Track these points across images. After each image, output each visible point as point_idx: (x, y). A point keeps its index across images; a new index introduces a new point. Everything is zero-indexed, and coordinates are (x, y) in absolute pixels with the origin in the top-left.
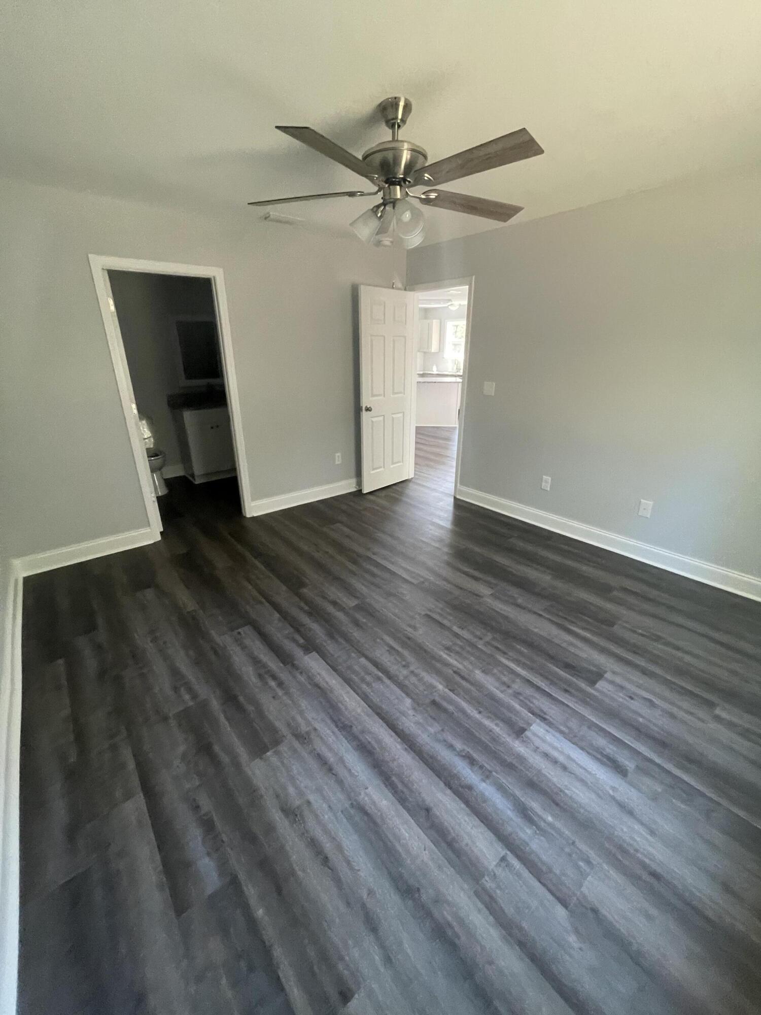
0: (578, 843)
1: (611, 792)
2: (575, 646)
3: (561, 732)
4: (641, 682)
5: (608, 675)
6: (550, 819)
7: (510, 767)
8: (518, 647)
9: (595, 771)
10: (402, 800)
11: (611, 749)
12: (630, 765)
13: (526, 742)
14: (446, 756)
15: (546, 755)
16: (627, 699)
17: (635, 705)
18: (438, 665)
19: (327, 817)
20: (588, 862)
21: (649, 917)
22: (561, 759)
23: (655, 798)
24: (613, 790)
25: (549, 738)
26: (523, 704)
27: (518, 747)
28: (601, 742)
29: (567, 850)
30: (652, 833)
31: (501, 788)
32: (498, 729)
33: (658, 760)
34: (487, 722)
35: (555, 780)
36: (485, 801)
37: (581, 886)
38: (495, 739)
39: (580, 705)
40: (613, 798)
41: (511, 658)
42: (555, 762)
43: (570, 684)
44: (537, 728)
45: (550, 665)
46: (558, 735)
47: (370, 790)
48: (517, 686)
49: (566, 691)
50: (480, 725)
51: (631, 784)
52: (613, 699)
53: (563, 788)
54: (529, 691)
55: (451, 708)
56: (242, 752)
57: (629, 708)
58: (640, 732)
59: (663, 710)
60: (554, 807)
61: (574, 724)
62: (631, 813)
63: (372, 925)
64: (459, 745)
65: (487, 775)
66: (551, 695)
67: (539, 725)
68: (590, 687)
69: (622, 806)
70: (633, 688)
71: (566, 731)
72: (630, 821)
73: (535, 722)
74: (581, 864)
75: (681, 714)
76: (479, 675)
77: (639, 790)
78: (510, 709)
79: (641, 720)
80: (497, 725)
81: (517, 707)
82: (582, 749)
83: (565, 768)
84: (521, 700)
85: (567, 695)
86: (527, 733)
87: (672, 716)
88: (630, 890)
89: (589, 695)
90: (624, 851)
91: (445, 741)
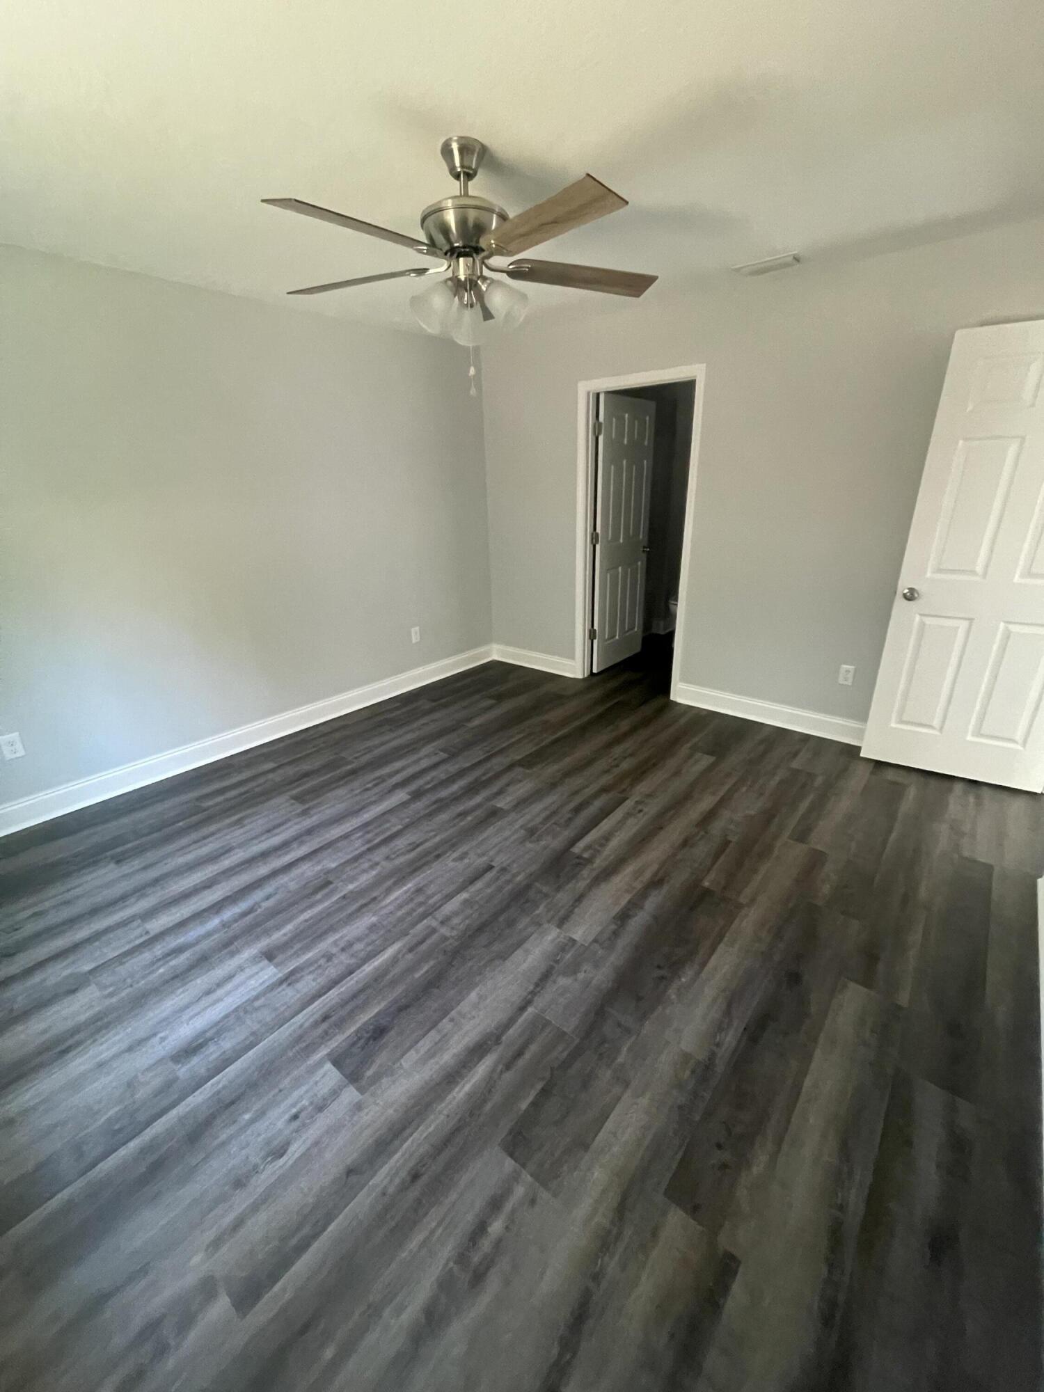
0: (129, 990)
1: (162, 1035)
2: (431, 1054)
3: (257, 998)
4: (328, 1155)
5: (350, 1094)
6: (161, 970)
7: (227, 944)
8: (426, 968)
9: (192, 1024)
10: (224, 872)
11: (213, 1052)
12: (183, 1071)
13: (254, 960)
14: (258, 895)
15: (230, 977)
16: (294, 1111)
17: (277, 1120)
18: (389, 883)
19: (228, 837)
20: (111, 995)
21: (45, 1031)
22: (220, 992)
23: (131, 1085)
24: (161, 1038)
25: (253, 983)
26: (309, 963)
27: (247, 954)
28: (227, 1044)
29: (129, 981)
30: (101, 1065)
31: (208, 935)
32: (278, 936)
33: (174, 1113)
34: (289, 927)
35: (199, 981)
36: (201, 922)
37: (96, 984)
38: (267, 933)
39: (294, 1031)
40: (155, 1035)
41: (400, 956)
42: (219, 985)
43: (340, 1025)
44: (270, 973)
45: (383, 1005)
46: (254, 993)
47: (242, 854)
48: (345, 960)
49: (325, 1018)
50: (289, 920)
51: (160, 1061)
52: (297, 1083)
53: (187, 987)
54: (332, 971)
55: (319, 896)
56: (294, 792)
57: (273, 1104)
58: (227, 1105)
59: (255, 1170)
60: (172, 975)
61: (267, 1016)
62: (130, 1049)
63: (145, 868)
64: (266, 905)
65: (225, 925)
66: (320, 996)
67: (275, 975)
68: (328, 1055)
69: (141, 1042)
70: (312, 1133)
71: (257, 1004)
72: (124, 1046)
73: (280, 971)
74: (111, 989)
75: (241, 1202)
76: (369, 919)
77: (149, 1069)
78: (306, 948)
79: (247, 1116)
80: (285, 935)
81: (309, 955)
82: (227, 1016)
83: (208, 992)
84: (319, 960)
85: (316, 1016)
86: (266, 962)
87: (239, 1183)
88: (70, 1024)
89: (310, 1049)
90: (99, 1030)
91: (276, 893)
